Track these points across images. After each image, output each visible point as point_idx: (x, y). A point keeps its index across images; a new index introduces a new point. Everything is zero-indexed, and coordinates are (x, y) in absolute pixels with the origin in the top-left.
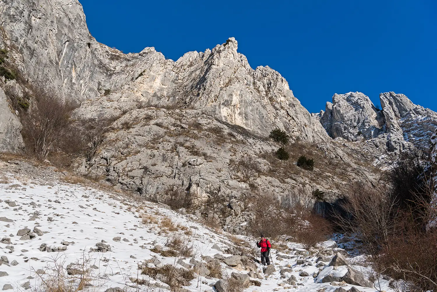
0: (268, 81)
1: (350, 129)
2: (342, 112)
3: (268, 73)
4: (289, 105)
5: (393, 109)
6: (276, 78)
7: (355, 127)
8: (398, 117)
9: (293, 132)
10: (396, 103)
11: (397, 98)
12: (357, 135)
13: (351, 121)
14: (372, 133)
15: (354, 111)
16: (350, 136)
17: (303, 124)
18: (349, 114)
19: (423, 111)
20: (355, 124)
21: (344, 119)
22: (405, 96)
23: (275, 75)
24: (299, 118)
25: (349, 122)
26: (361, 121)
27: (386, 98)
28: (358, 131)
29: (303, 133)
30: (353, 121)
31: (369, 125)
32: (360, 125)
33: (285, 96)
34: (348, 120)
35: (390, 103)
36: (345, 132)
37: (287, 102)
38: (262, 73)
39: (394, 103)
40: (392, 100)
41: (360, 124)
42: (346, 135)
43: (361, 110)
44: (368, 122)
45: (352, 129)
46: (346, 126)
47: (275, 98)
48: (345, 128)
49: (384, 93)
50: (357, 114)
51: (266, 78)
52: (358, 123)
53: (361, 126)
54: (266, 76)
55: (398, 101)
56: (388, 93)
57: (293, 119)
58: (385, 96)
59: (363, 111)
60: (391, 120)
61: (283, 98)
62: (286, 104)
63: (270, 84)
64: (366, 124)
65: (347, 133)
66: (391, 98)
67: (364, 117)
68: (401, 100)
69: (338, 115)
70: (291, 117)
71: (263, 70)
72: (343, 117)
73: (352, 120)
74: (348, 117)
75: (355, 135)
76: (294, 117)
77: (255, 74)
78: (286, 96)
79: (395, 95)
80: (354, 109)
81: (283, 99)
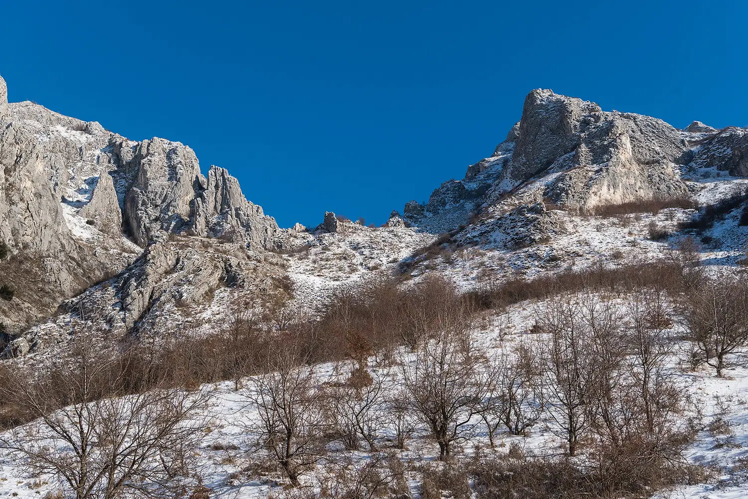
0: (19, 151)
1: (149, 206)
2: (149, 175)
3: (23, 139)
4: (35, 195)
5: (216, 196)
6: (30, 150)
7: (156, 206)
8: (217, 211)
9: (23, 235)
10: (223, 189)
11: (227, 182)
12: (154, 220)
13: (155, 196)
14: (172, 225)
15: (167, 180)
16: (144, 218)
17: (43, 222)
18: (157, 183)
19: (245, 215)
20: (159, 202)
21: (147, 187)
22: (238, 182)
23: (31, 145)
24: (41, 215)
25: (152, 196)
26: (168, 201)
27: (216, 175)
28: (158, 214)
29: (37, 238)
30: (157, 196)
31: (174, 211)
32: (164, 206)
33: (33, 181)
34: (152, 192)
35: (217, 187)
36: (141, 210)
37: (33, 190)
38: (15, 135)
39: (220, 189)
40: (220, 183)
41: (165, 204)
42: (140, 215)
43: (175, 182)
44: (174, 207)
45: (151, 208)
46: (146, 201)
47: (19, 181)
48: (144, 203)
49: (216, 167)
50: (167, 187)
51: (17, 146)
52: (163, 202)
53: (164, 209)
54: (18, 144)
55: (226, 187)
56: (221, 169)
57: (32, 216)
58: (215, 173)
59: (176, 185)
60: (198, 216)
61: (30, 183)
62: (31, 192)
63: (21, 157)
64: (171, 208)
65: (143, 212)
66: (221, 179)
67: (173, 195)
68: (230, 187)
69: (143, 177)
70: (30, 212)
71: (19, 132)
72: (148, 183)
73: (157, 193)
74: (154, 187)
75: (151, 219)
76: (34, 214)
77: (5, 134)
78: (35, 181)
79: (227, 176)
80: (168, 176)
81: (28, 184)
